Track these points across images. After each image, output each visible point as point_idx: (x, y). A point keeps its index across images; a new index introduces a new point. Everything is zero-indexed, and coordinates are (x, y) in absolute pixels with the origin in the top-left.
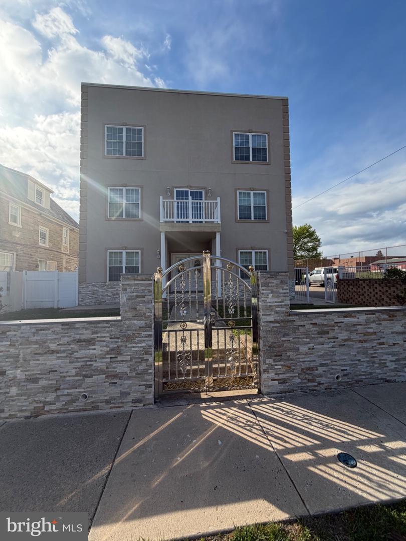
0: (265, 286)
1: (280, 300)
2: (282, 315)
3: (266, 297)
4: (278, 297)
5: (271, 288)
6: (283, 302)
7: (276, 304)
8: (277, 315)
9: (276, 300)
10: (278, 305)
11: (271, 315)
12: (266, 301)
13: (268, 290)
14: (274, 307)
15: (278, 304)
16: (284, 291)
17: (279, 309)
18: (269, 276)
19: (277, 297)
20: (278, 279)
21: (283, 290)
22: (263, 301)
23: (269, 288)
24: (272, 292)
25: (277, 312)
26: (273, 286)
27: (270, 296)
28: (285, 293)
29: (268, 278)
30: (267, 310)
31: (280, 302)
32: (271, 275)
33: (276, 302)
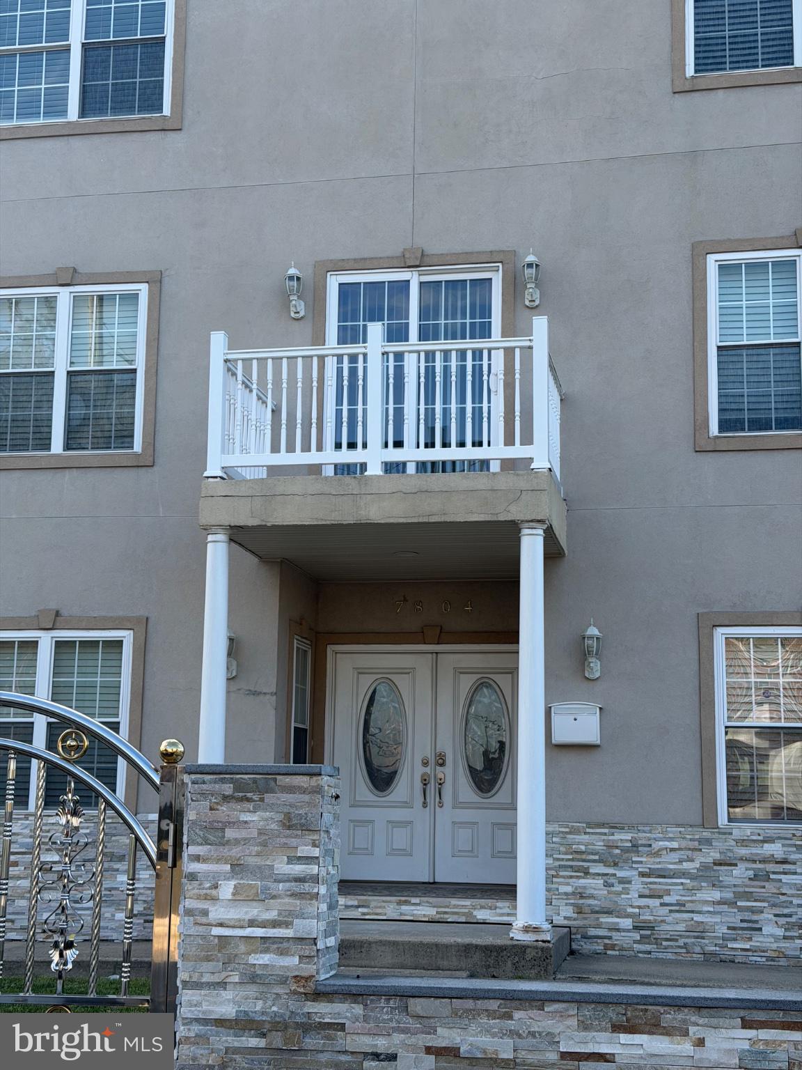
0: (206, 842)
1: (272, 915)
2: (279, 990)
3: (207, 898)
4: (264, 897)
5: (235, 852)
6: (287, 925)
7: (248, 932)
8: (252, 990)
9: (254, 911)
10: (264, 939)
11: (223, 985)
12: (205, 913)
13: (218, 860)
14: (242, 948)
15: (259, 932)
16: (298, 869)
17: (264, 959)
18: (228, 789)
19: (255, 899)
20: (271, 807)
21: (290, 860)
22: (189, 912)
23: (224, 851)
24: (238, 868)
25: (252, 977)
26: (246, 841)
27: (227, 890)
28: (300, 880)
29: (226, 798)
30: (208, 959)
31: (275, 924)
32: (239, 787)
33: (252, 923)
